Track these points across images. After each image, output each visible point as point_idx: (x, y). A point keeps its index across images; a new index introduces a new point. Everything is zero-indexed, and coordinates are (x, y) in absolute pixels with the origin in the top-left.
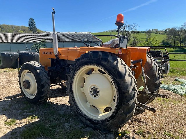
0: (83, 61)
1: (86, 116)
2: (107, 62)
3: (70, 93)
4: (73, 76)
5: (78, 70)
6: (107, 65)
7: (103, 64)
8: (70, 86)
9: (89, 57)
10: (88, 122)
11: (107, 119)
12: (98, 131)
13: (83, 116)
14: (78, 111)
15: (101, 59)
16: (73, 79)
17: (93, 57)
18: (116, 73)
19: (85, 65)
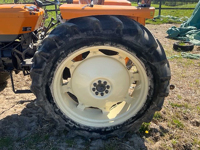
0: (76, 40)
1: (89, 128)
2: (134, 37)
3: (48, 102)
4: (51, 71)
5: (64, 57)
6: (134, 42)
7: (126, 41)
8: (44, 91)
9: (92, 30)
10: (94, 134)
11: (128, 120)
12: (114, 139)
13: (82, 130)
14: (70, 125)
15: (121, 31)
16: (53, 76)
17: (104, 30)
18: (152, 53)
19: (83, 46)
